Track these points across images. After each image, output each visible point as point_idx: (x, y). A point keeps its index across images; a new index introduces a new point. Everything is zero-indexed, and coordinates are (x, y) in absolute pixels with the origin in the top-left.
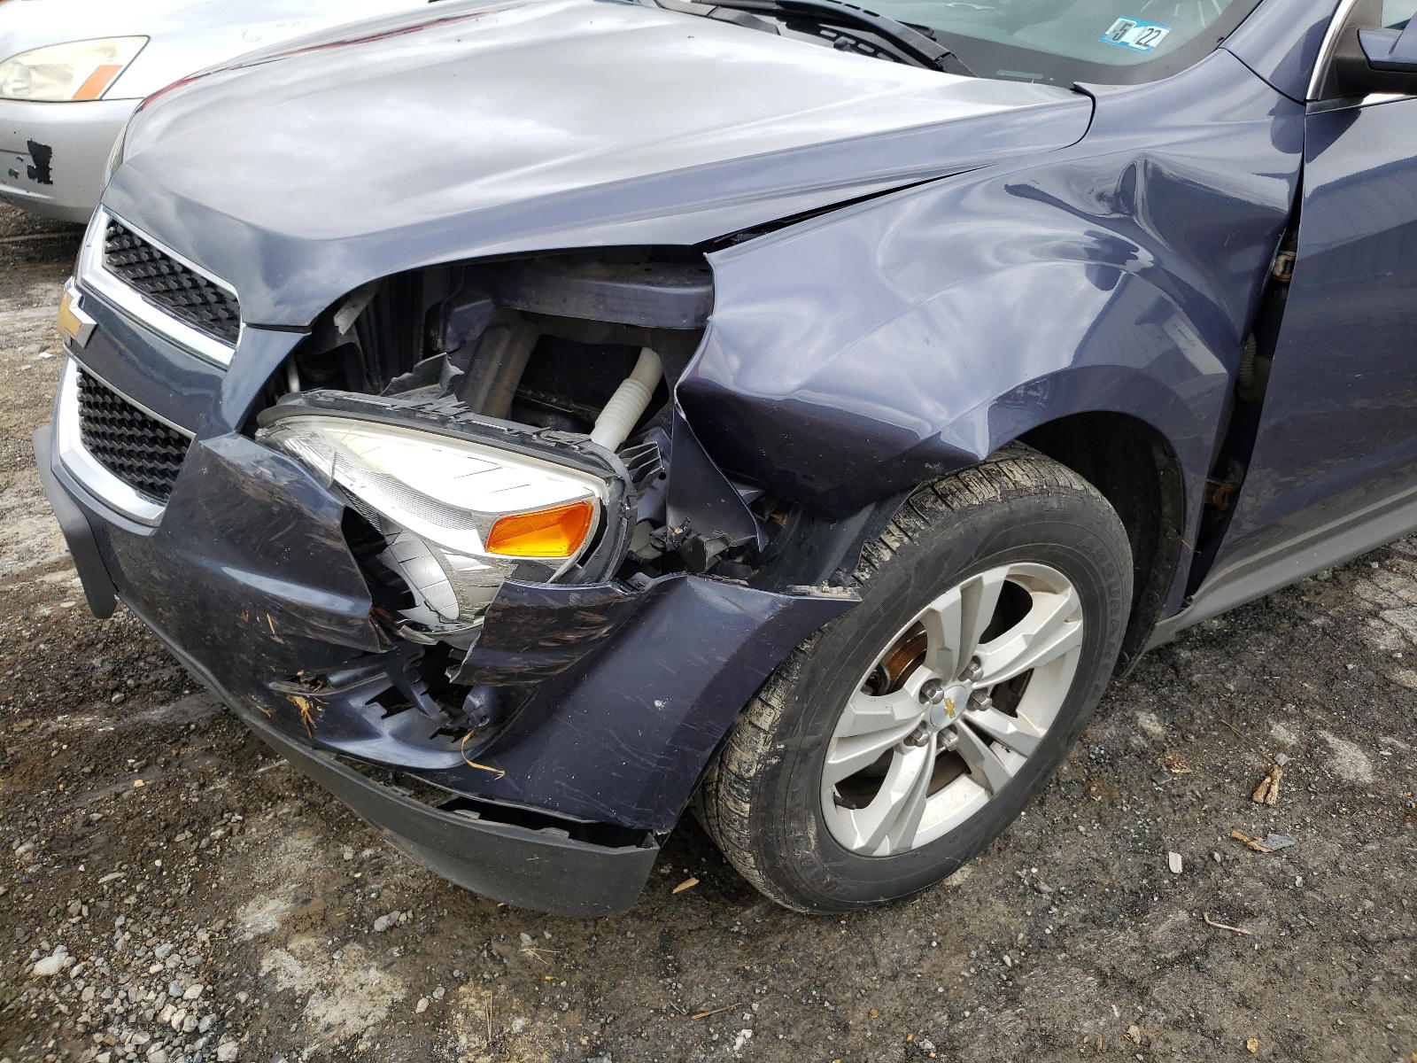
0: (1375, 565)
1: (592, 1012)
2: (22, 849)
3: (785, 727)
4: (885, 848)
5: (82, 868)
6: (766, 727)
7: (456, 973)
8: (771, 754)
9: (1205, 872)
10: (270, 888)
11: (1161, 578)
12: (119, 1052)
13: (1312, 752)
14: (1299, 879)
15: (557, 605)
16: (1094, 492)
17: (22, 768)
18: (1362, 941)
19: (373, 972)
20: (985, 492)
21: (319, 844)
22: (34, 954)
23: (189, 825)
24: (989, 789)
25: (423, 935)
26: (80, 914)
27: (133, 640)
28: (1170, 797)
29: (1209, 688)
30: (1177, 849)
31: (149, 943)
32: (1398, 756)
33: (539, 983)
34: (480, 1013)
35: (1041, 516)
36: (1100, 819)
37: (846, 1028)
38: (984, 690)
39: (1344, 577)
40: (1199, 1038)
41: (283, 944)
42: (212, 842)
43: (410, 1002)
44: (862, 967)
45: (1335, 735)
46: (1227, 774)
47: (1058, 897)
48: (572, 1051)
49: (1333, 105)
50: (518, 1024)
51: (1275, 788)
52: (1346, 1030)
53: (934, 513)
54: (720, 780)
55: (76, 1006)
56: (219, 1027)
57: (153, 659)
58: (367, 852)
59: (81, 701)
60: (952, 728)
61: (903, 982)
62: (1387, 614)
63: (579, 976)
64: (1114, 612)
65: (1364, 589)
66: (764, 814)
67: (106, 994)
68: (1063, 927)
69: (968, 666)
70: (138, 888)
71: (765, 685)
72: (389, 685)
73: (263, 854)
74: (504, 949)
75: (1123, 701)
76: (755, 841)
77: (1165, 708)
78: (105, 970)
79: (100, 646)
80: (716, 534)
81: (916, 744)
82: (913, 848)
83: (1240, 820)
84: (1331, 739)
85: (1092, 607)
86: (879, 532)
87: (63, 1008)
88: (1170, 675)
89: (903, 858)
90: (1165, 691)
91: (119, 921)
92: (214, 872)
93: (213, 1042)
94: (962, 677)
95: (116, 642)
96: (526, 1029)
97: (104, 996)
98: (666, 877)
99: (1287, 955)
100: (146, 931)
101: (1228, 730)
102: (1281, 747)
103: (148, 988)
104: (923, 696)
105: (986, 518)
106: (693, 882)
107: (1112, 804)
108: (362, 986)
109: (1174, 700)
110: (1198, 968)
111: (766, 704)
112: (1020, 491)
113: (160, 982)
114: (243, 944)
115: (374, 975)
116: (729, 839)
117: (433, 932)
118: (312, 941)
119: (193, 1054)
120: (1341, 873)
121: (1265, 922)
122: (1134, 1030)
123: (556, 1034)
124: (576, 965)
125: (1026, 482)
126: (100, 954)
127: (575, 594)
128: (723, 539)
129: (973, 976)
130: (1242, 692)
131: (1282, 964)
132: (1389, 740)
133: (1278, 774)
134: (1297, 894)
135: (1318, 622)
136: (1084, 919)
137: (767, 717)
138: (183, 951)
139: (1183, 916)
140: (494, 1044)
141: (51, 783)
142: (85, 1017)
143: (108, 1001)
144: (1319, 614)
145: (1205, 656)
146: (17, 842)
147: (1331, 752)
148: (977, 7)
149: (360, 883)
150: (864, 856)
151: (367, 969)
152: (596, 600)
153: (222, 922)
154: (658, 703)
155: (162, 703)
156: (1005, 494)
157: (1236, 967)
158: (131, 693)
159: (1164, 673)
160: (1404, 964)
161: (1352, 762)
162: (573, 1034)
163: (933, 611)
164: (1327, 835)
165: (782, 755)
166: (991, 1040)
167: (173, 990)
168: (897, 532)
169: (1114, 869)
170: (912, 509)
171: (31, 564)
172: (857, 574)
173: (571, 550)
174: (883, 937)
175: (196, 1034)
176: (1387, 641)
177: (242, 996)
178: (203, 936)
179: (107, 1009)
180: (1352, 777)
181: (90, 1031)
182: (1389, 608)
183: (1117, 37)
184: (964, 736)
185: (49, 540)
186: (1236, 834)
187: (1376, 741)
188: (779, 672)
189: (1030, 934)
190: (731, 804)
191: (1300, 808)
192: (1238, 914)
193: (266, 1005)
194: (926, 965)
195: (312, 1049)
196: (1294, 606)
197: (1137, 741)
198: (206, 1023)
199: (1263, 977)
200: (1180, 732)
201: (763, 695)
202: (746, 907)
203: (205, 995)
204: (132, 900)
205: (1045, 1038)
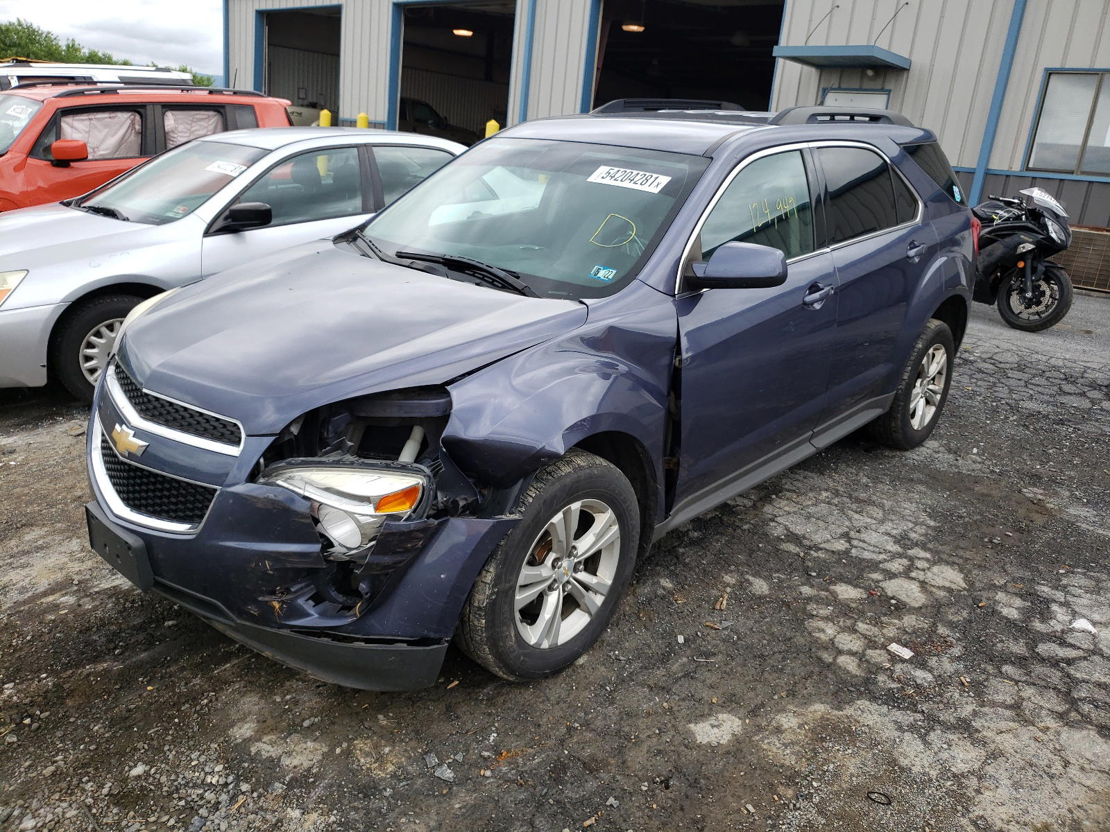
0: (774, 497)
1: (420, 740)
2: (96, 728)
3: (497, 581)
4: (545, 645)
5: (135, 729)
6: (489, 581)
7: (350, 737)
8: (492, 594)
9: (694, 641)
10: (243, 719)
11: (652, 504)
12: (189, 799)
13: (742, 585)
14: (735, 637)
15: (406, 530)
16: (612, 466)
17: (76, 693)
18: (762, 656)
19: (309, 743)
20: (566, 469)
21: (261, 698)
22: (127, 768)
23: (187, 701)
24: (590, 614)
25: (329, 725)
26: (144, 748)
27: (113, 624)
28: (677, 613)
29: (694, 564)
30: (681, 633)
31: (186, 754)
32: (781, 581)
33: (392, 733)
34: (367, 749)
35: (591, 477)
36: (645, 627)
37: (539, 725)
38: (579, 563)
39: (759, 504)
40: (693, 702)
41: (259, 740)
42: (202, 706)
43: (332, 750)
44: (543, 702)
45: (753, 576)
46: (704, 600)
47: (629, 661)
48: (415, 755)
49: (686, 295)
50: (387, 750)
51: (725, 602)
52: (754, 689)
53: (547, 480)
54: (470, 612)
55: (159, 785)
56: (238, 779)
57: (129, 631)
58: (288, 697)
59: (96, 657)
60: (568, 582)
61: (562, 705)
62: (779, 519)
63: (410, 728)
64: (632, 519)
65: (768, 509)
66: (491, 625)
67: (173, 777)
68: (631, 673)
69: (571, 551)
70: (170, 732)
71: (487, 563)
72: (314, 591)
73: (233, 707)
74: (371, 724)
75: (652, 575)
76: (488, 638)
77: (672, 576)
78: (167, 768)
79: (94, 629)
80: (463, 496)
81: (553, 590)
82: (559, 644)
83: (709, 618)
84: (751, 578)
85: (621, 518)
86: (526, 490)
87: (152, 787)
88: (675, 560)
89: (554, 649)
90: (672, 568)
91: (166, 748)
92: (208, 720)
93: (237, 785)
94: (569, 556)
95: (103, 625)
96: (390, 751)
97: (172, 778)
98: (442, 683)
99: (730, 666)
100: (182, 749)
101: (703, 581)
102: (728, 585)
103: (194, 771)
104: (553, 567)
105: (568, 480)
106: (457, 682)
107: (651, 620)
108: (305, 749)
109: (677, 572)
110: (692, 678)
111: (488, 571)
112: (580, 467)
113: (200, 767)
114: (236, 745)
115: (310, 744)
116: (476, 641)
117: (333, 723)
118: (274, 737)
119: (229, 792)
120: (754, 632)
121: (720, 656)
122: (665, 704)
123: (406, 750)
124: (408, 725)
125: (582, 464)
126: (162, 762)
127: (413, 524)
128: (465, 499)
129: (593, 697)
130: (709, 564)
131: (728, 670)
132: (777, 575)
133: (726, 596)
134: (734, 643)
135: (746, 527)
136: (641, 668)
137: (489, 578)
138: (206, 753)
139: (685, 659)
140: (378, 759)
141: (100, 696)
142: (165, 789)
143: (175, 781)
144: (746, 523)
145: (691, 550)
146: (92, 725)
147: (751, 584)
148: (537, 248)
149: (290, 710)
150: (536, 648)
151: (306, 743)
152: (422, 526)
153: (222, 739)
154: (442, 576)
155: (145, 650)
156: (574, 469)
157: (709, 674)
158: (125, 648)
159: (671, 560)
160: (779, 662)
161: (760, 586)
162: (414, 749)
163: (552, 524)
164: (748, 618)
165: (497, 593)
166: (604, 719)
167: (207, 769)
168: (533, 490)
169: (653, 646)
170: (538, 479)
171: (30, 594)
172: (519, 509)
173: (410, 507)
174: (550, 689)
175: (226, 784)
176: (778, 531)
177: (246, 765)
178: (214, 746)
179: (176, 783)
180: (760, 593)
181: (170, 794)
182: (780, 516)
183: (596, 275)
184: (574, 585)
185: (34, 581)
186: (707, 624)
187: (771, 576)
188: (491, 556)
189: (617, 677)
190: (476, 623)
191: (736, 609)
192: (708, 655)
193: (260, 765)
194: (572, 697)
195: (291, 776)
196: (734, 521)
197: (661, 592)
198: (231, 778)
199: (720, 677)
200: (681, 586)
201: (486, 568)
202: (484, 689)
203: (225, 768)
204: (170, 738)
205: (627, 714)
